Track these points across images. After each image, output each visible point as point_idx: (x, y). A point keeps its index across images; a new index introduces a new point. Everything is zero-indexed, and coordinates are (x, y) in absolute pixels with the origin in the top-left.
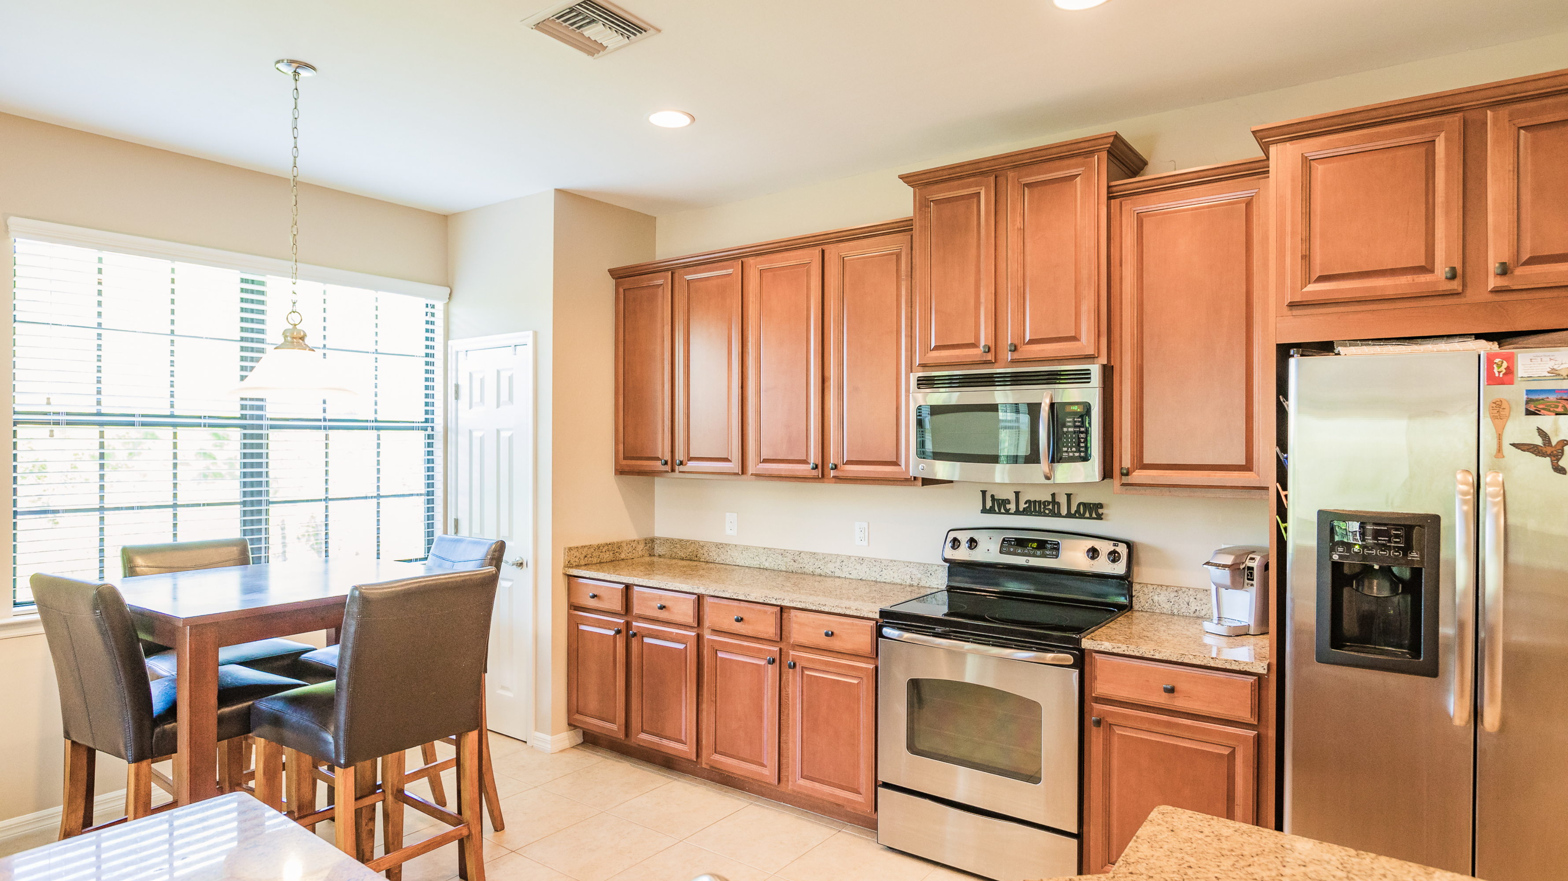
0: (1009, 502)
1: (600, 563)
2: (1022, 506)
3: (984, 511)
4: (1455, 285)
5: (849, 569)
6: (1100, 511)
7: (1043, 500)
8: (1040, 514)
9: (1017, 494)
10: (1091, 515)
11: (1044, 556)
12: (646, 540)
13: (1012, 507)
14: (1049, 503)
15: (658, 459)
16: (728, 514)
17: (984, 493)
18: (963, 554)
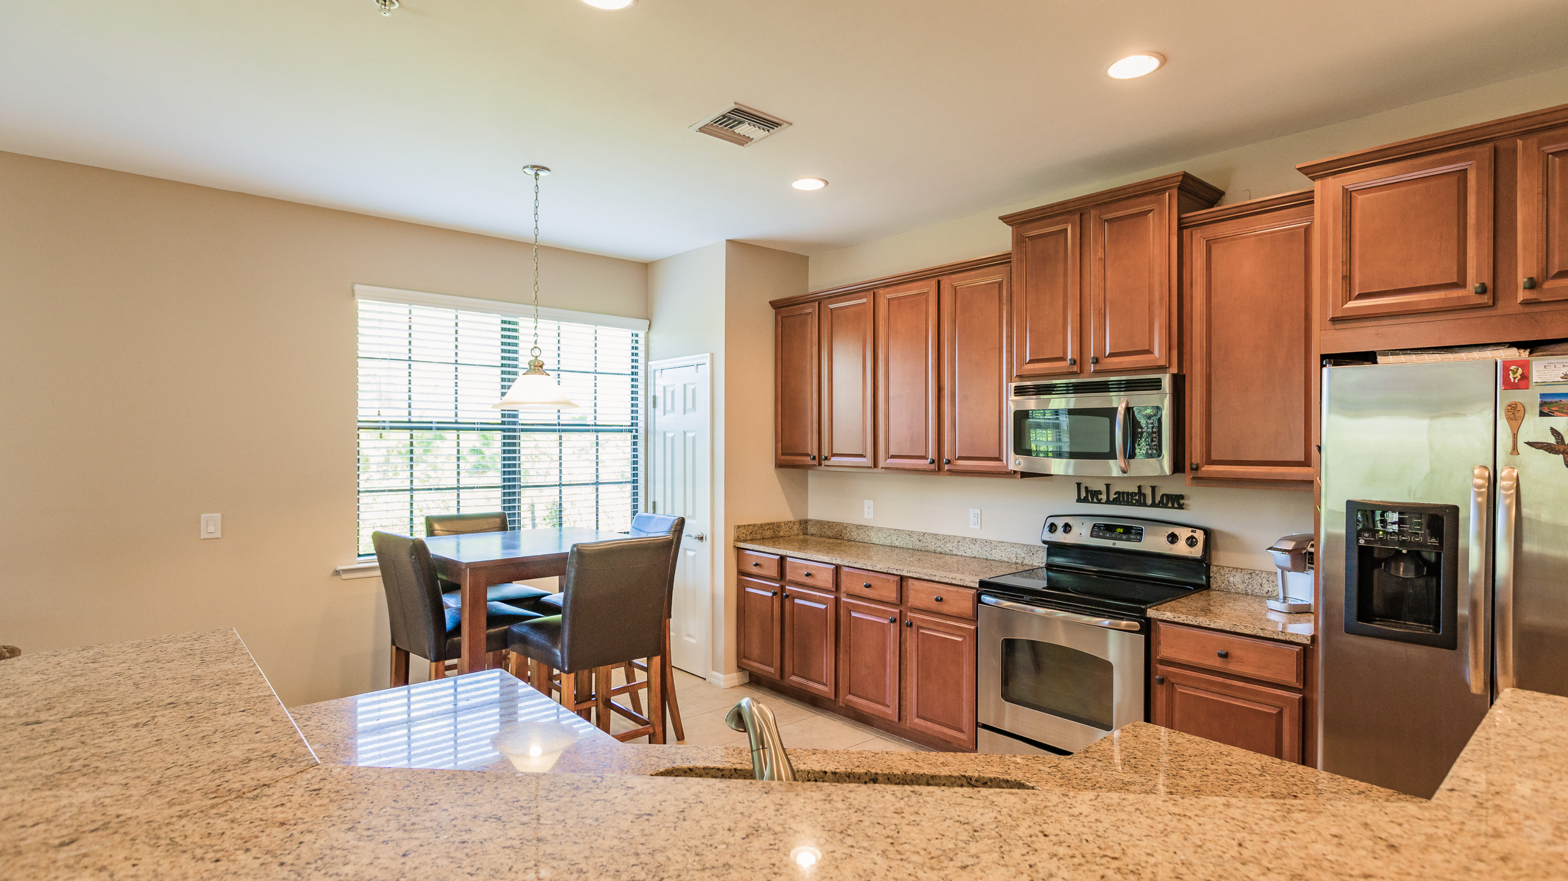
0: (1101, 493)
1: (763, 539)
2: (1113, 496)
3: (1079, 500)
4: (1485, 299)
5: (965, 548)
6: (1182, 501)
7: (1131, 491)
8: (1128, 503)
9: (1108, 486)
10: (1173, 505)
11: (1129, 540)
12: (800, 521)
13: (1104, 497)
14: (1136, 494)
15: (808, 455)
16: (866, 501)
17: (1079, 485)
18: (1060, 537)
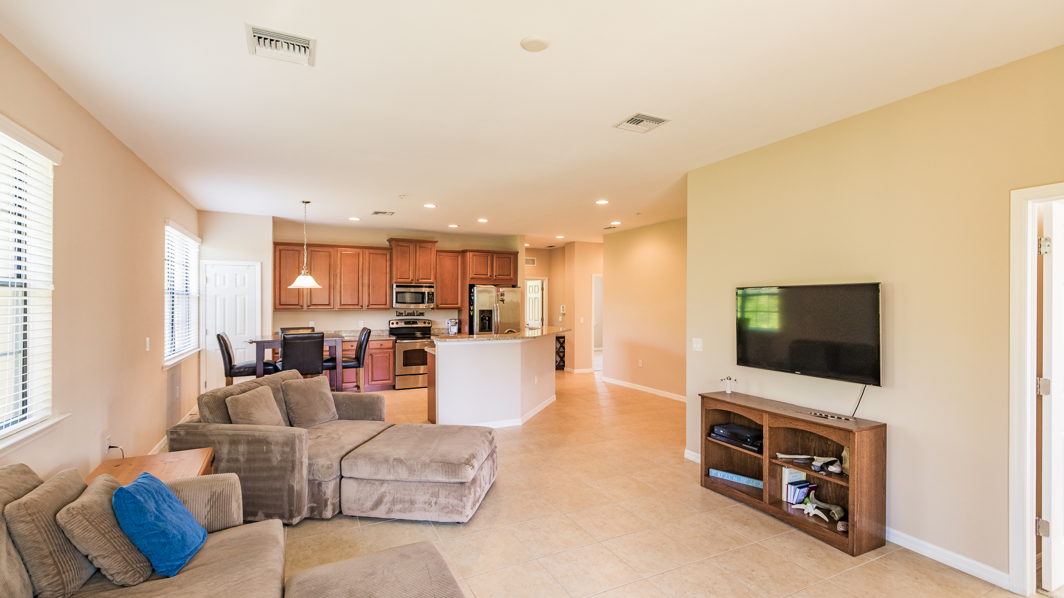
0: (403, 313)
2: (406, 314)
3: (397, 316)
7: (413, 312)
8: (410, 316)
9: (405, 311)
10: (424, 315)
11: (415, 324)
13: (404, 314)
15: (298, 305)
16: (310, 322)
17: (397, 311)
18: (394, 326)
